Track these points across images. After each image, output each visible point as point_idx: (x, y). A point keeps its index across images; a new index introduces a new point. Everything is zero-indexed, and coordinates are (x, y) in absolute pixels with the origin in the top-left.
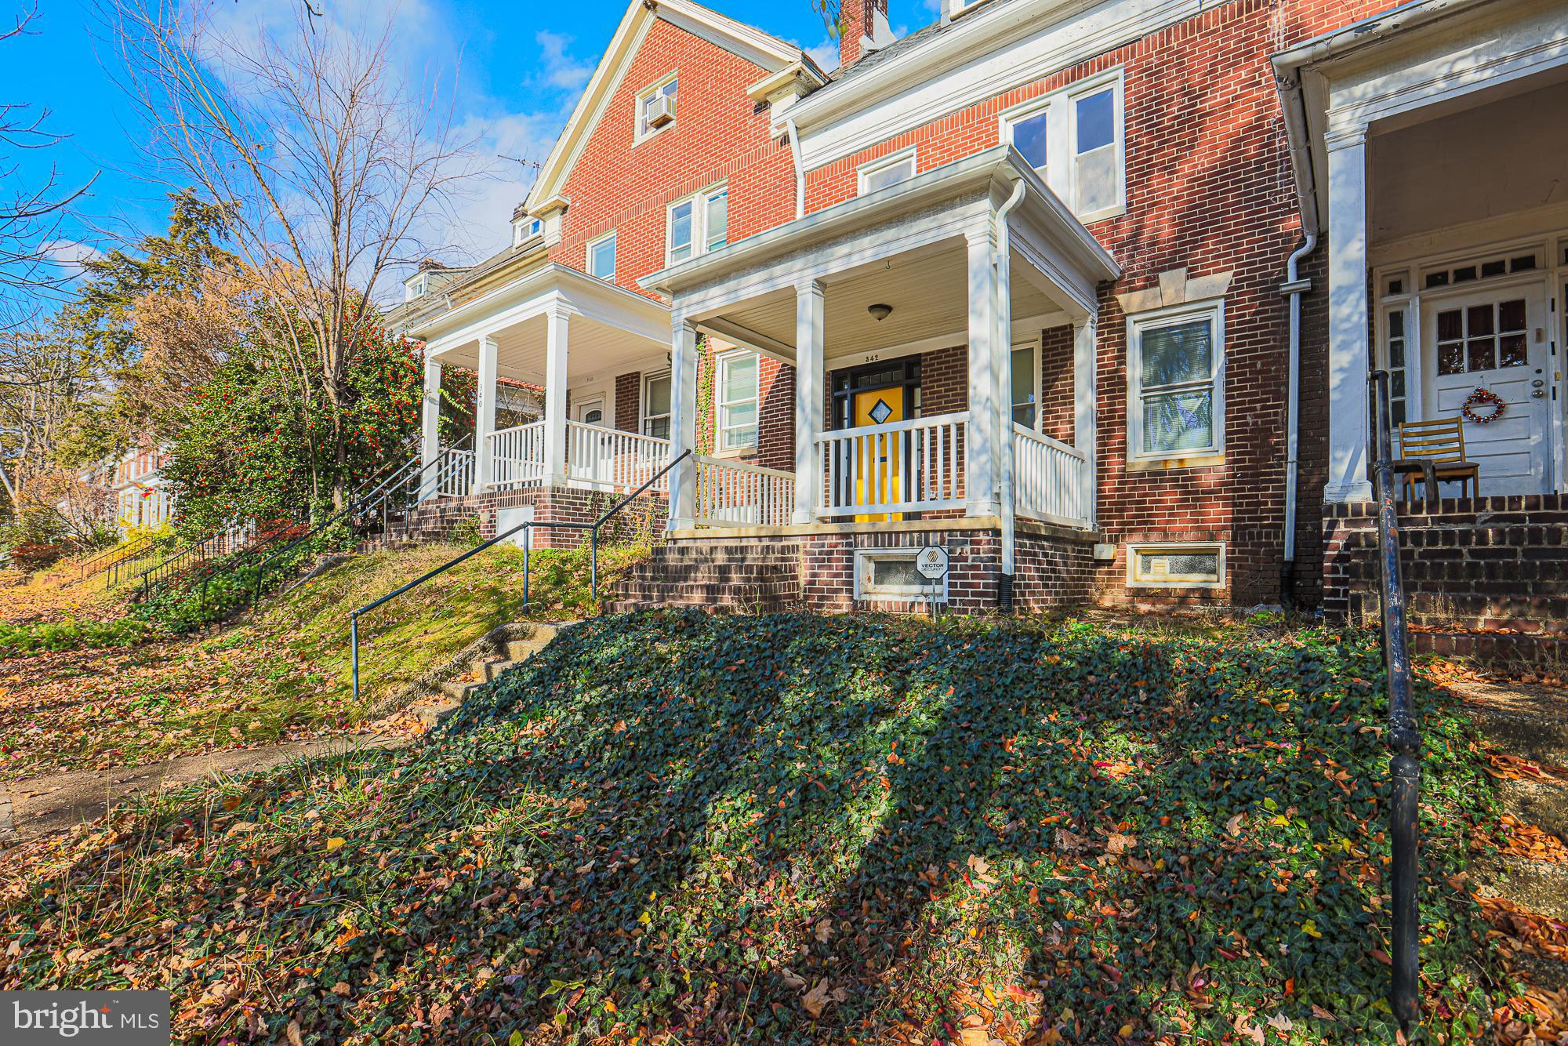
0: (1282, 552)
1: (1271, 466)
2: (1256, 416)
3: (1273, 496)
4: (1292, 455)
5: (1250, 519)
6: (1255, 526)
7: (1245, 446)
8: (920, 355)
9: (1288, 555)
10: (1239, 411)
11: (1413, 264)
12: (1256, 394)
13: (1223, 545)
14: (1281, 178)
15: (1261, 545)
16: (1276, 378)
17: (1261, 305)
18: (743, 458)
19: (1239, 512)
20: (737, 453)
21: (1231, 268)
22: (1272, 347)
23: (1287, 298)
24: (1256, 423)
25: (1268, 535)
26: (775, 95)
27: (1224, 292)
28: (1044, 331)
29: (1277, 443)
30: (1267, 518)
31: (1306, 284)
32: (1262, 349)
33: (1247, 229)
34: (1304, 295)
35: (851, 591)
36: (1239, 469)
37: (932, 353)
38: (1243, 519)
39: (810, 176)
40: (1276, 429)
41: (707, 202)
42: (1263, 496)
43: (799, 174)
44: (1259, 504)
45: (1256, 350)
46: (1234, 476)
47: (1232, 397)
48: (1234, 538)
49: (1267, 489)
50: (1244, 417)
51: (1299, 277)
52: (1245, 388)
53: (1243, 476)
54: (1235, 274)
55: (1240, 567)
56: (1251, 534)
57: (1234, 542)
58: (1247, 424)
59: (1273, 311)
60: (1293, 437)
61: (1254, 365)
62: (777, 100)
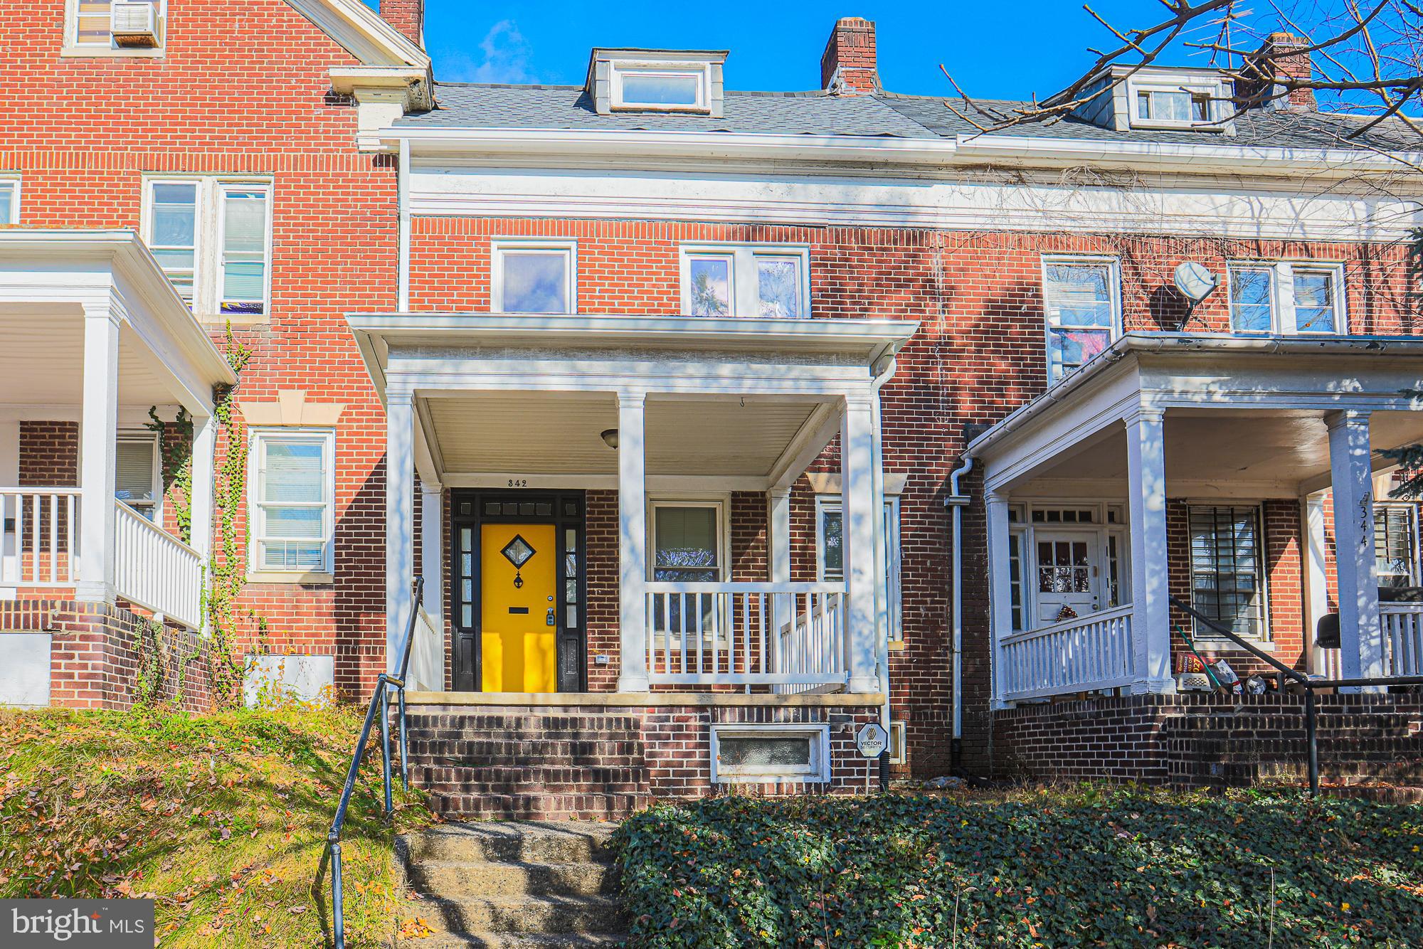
0: (951, 731)
1: (939, 655)
2: (927, 609)
3: (941, 681)
4: (957, 646)
5: (924, 701)
6: (927, 707)
7: (919, 635)
8: (584, 490)
9: (957, 733)
10: (913, 602)
11: (1029, 501)
12: (926, 589)
13: (902, 724)
14: (943, 401)
15: (934, 724)
16: (942, 577)
17: (929, 510)
18: (307, 587)
19: (915, 694)
20: (297, 579)
21: (904, 471)
22: (939, 550)
23: (950, 508)
24: (926, 615)
25: (939, 716)
26: (370, 94)
27: (900, 492)
28: (734, 494)
29: (943, 635)
30: (936, 701)
31: (966, 500)
32: (931, 550)
33: (918, 439)
34: (964, 509)
35: (707, 773)
36: (915, 654)
37: (601, 492)
38: (918, 701)
39: (420, 223)
40: (943, 622)
41: (223, 195)
42: (934, 681)
43: (405, 214)
44: (930, 687)
45: (925, 549)
46: (911, 661)
47: (908, 589)
48: (913, 718)
49: (936, 674)
50: (918, 609)
51: (960, 492)
52: (918, 582)
53: (918, 661)
54: (909, 477)
55: (918, 744)
56: (926, 714)
57: (912, 721)
58: (920, 615)
59: (938, 517)
60: (957, 632)
61: (925, 563)
62: (369, 101)
